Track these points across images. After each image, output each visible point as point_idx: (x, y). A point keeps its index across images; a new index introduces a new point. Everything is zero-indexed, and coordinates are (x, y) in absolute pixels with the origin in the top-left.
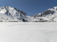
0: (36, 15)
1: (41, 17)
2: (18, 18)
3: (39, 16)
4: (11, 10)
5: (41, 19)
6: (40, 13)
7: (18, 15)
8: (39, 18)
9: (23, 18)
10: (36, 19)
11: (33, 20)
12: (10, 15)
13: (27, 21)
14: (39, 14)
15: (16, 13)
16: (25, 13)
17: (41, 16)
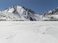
0: (46, 13)
1: (52, 15)
2: (25, 17)
3: (50, 13)
4: (19, 9)
5: (52, 18)
6: (51, 11)
7: (26, 14)
8: (49, 16)
9: (31, 16)
10: (46, 18)
11: (42, 19)
12: (17, 14)
13: (35, 20)
14: (49, 12)
15: (24, 11)
16: (33, 12)
17: (52, 13)
